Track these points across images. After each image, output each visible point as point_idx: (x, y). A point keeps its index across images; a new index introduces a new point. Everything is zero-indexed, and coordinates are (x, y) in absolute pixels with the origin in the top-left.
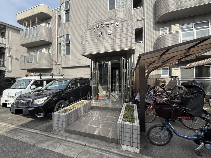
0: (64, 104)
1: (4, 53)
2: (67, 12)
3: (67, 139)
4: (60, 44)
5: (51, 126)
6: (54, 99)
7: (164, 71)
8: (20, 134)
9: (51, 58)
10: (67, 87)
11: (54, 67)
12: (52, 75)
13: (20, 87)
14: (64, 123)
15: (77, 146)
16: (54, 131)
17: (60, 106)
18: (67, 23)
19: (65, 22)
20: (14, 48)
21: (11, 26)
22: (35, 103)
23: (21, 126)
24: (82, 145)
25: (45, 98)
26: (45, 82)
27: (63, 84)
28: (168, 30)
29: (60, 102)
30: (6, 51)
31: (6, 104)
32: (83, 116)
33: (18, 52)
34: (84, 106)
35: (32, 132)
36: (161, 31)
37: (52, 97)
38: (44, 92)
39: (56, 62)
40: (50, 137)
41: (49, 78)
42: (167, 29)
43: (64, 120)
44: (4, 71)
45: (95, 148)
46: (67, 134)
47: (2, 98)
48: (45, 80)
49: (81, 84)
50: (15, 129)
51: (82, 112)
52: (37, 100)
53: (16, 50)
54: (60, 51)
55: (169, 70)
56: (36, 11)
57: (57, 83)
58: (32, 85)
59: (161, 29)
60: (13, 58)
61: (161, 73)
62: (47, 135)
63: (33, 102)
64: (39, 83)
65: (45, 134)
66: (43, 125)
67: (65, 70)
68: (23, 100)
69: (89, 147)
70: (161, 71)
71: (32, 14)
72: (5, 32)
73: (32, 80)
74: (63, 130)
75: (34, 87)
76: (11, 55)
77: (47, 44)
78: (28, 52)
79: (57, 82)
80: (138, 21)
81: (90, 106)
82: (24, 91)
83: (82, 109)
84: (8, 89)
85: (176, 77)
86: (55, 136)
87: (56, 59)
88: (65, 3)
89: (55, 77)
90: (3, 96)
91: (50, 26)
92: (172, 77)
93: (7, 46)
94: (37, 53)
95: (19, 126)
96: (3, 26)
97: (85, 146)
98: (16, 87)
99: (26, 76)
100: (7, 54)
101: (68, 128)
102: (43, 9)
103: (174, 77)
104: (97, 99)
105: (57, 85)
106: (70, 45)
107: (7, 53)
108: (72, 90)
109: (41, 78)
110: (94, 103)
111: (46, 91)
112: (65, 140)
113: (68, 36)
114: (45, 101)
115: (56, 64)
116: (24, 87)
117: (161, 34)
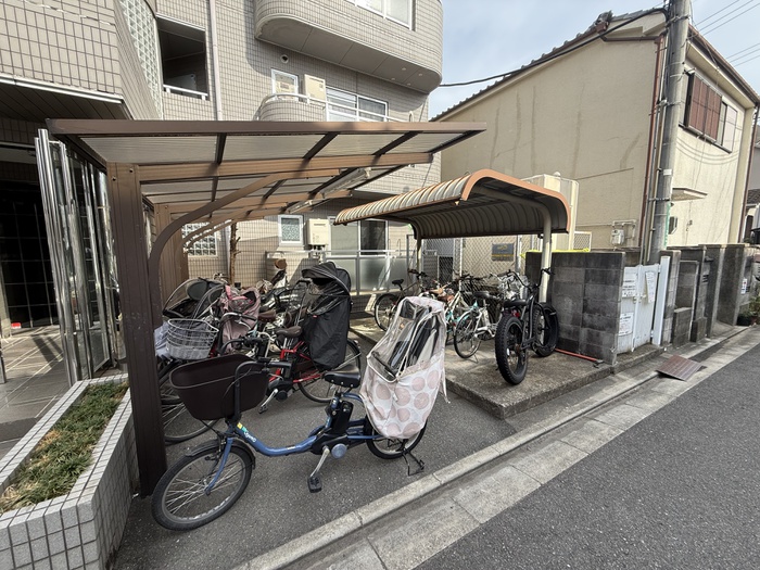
7: (287, 227)
28: (296, 87)
36: (274, 81)
42: (293, 80)
55: (301, 226)
61: (280, 235)
70: (280, 225)
85: (319, 247)
92: (309, 247)
117: (274, 92)
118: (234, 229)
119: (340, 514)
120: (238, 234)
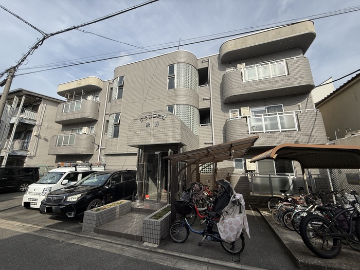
0: (99, 204)
1: (31, 132)
2: (121, 87)
3: (95, 238)
4: (108, 121)
5: (81, 228)
6: (88, 197)
7: (237, 163)
8: (48, 234)
9: (92, 140)
10: (106, 183)
11: (95, 153)
12: (91, 166)
13: (49, 181)
14: (95, 222)
15: (103, 243)
16: (83, 231)
17: (94, 206)
18: (118, 100)
19: (116, 98)
20: (45, 124)
21: (47, 98)
22: (68, 200)
23: (48, 226)
24: (108, 242)
25: (79, 195)
26: (80, 176)
27: (103, 179)
28: (238, 113)
29: (94, 200)
30: (34, 129)
31: (30, 202)
32: (119, 219)
33: (49, 130)
34: (122, 207)
35: (60, 232)
36: (230, 113)
37: (87, 194)
38: (77, 189)
39: (99, 146)
40: (79, 236)
41: (87, 169)
42: (237, 111)
43: (95, 218)
44: (25, 157)
45: (119, 244)
46: (96, 234)
47: (25, 195)
48: (80, 173)
49: (125, 179)
50: (41, 230)
51: (118, 213)
52: (70, 197)
53: (47, 128)
54: (106, 131)
55: (243, 162)
56: (83, 83)
57: (95, 177)
58: (64, 179)
59: (230, 111)
60: (41, 139)
61: (234, 166)
62: (75, 234)
63: (66, 199)
64: (72, 177)
65: (74, 234)
66: (72, 227)
67: (110, 157)
68: (56, 197)
69: (114, 243)
70: (234, 162)
71: (79, 86)
72: (39, 105)
73: (65, 173)
74: (93, 229)
75: (66, 181)
76: (39, 134)
77: (90, 122)
78: (62, 130)
79: (95, 175)
80: (203, 99)
81: (130, 208)
82: (54, 187)
83: (118, 210)
84: (34, 184)
85: (252, 171)
86: (84, 236)
87: (99, 141)
88: (119, 78)
89: (94, 169)
90: (28, 193)
91: (98, 99)
92: (247, 171)
93: (36, 123)
94: (75, 133)
95: (45, 227)
96: (38, 98)
97: (111, 243)
98: (44, 182)
99: (58, 167)
100: (34, 133)
101: (97, 228)
102: (92, 81)
103: (249, 171)
104: (143, 199)
105: (95, 180)
106: (120, 125)
107: (35, 131)
108: (111, 187)
109: (76, 170)
110: (138, 204)
111: (79, 188)
112: (92, 239)
113: (118, 115)
114: (78, 198)
115: (99, 148)
116: (54, 181)
117: (231, 117)
118: (216, 165)
119: (205, 257)
120: (217, 166)
